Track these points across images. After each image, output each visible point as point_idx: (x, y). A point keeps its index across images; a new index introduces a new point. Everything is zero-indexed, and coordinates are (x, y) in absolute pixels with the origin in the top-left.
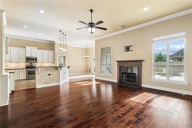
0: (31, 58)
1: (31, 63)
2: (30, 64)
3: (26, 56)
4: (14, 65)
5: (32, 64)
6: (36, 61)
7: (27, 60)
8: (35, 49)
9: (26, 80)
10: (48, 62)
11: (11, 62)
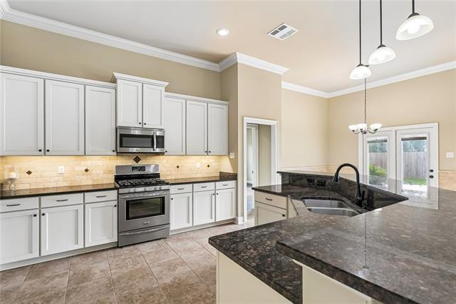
0: (137, 132)
1: (137, 160)
2: (134, 164)
3: (119, 124)
4: (61, 169)
5: (141, 163)
6: (158, 150)
7: (121, 146)
8: (155, 90)
9: (117, 246)
10: (207, 152)
11: (45, 152)
